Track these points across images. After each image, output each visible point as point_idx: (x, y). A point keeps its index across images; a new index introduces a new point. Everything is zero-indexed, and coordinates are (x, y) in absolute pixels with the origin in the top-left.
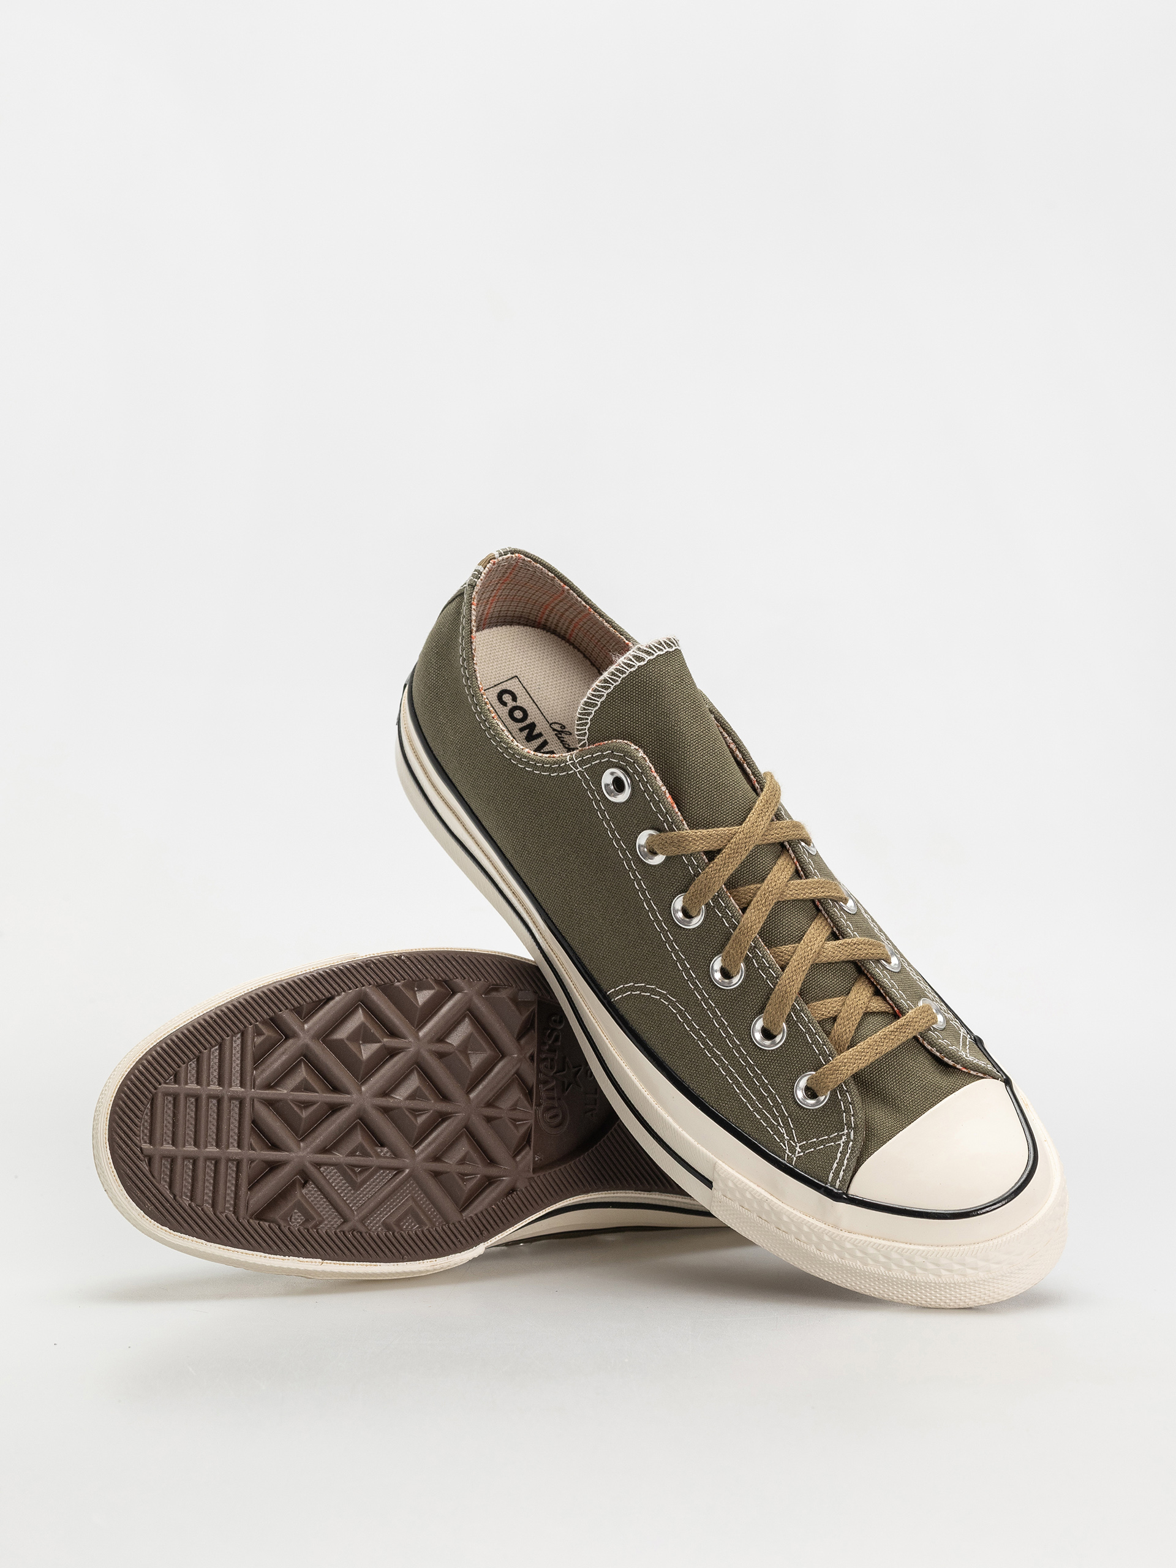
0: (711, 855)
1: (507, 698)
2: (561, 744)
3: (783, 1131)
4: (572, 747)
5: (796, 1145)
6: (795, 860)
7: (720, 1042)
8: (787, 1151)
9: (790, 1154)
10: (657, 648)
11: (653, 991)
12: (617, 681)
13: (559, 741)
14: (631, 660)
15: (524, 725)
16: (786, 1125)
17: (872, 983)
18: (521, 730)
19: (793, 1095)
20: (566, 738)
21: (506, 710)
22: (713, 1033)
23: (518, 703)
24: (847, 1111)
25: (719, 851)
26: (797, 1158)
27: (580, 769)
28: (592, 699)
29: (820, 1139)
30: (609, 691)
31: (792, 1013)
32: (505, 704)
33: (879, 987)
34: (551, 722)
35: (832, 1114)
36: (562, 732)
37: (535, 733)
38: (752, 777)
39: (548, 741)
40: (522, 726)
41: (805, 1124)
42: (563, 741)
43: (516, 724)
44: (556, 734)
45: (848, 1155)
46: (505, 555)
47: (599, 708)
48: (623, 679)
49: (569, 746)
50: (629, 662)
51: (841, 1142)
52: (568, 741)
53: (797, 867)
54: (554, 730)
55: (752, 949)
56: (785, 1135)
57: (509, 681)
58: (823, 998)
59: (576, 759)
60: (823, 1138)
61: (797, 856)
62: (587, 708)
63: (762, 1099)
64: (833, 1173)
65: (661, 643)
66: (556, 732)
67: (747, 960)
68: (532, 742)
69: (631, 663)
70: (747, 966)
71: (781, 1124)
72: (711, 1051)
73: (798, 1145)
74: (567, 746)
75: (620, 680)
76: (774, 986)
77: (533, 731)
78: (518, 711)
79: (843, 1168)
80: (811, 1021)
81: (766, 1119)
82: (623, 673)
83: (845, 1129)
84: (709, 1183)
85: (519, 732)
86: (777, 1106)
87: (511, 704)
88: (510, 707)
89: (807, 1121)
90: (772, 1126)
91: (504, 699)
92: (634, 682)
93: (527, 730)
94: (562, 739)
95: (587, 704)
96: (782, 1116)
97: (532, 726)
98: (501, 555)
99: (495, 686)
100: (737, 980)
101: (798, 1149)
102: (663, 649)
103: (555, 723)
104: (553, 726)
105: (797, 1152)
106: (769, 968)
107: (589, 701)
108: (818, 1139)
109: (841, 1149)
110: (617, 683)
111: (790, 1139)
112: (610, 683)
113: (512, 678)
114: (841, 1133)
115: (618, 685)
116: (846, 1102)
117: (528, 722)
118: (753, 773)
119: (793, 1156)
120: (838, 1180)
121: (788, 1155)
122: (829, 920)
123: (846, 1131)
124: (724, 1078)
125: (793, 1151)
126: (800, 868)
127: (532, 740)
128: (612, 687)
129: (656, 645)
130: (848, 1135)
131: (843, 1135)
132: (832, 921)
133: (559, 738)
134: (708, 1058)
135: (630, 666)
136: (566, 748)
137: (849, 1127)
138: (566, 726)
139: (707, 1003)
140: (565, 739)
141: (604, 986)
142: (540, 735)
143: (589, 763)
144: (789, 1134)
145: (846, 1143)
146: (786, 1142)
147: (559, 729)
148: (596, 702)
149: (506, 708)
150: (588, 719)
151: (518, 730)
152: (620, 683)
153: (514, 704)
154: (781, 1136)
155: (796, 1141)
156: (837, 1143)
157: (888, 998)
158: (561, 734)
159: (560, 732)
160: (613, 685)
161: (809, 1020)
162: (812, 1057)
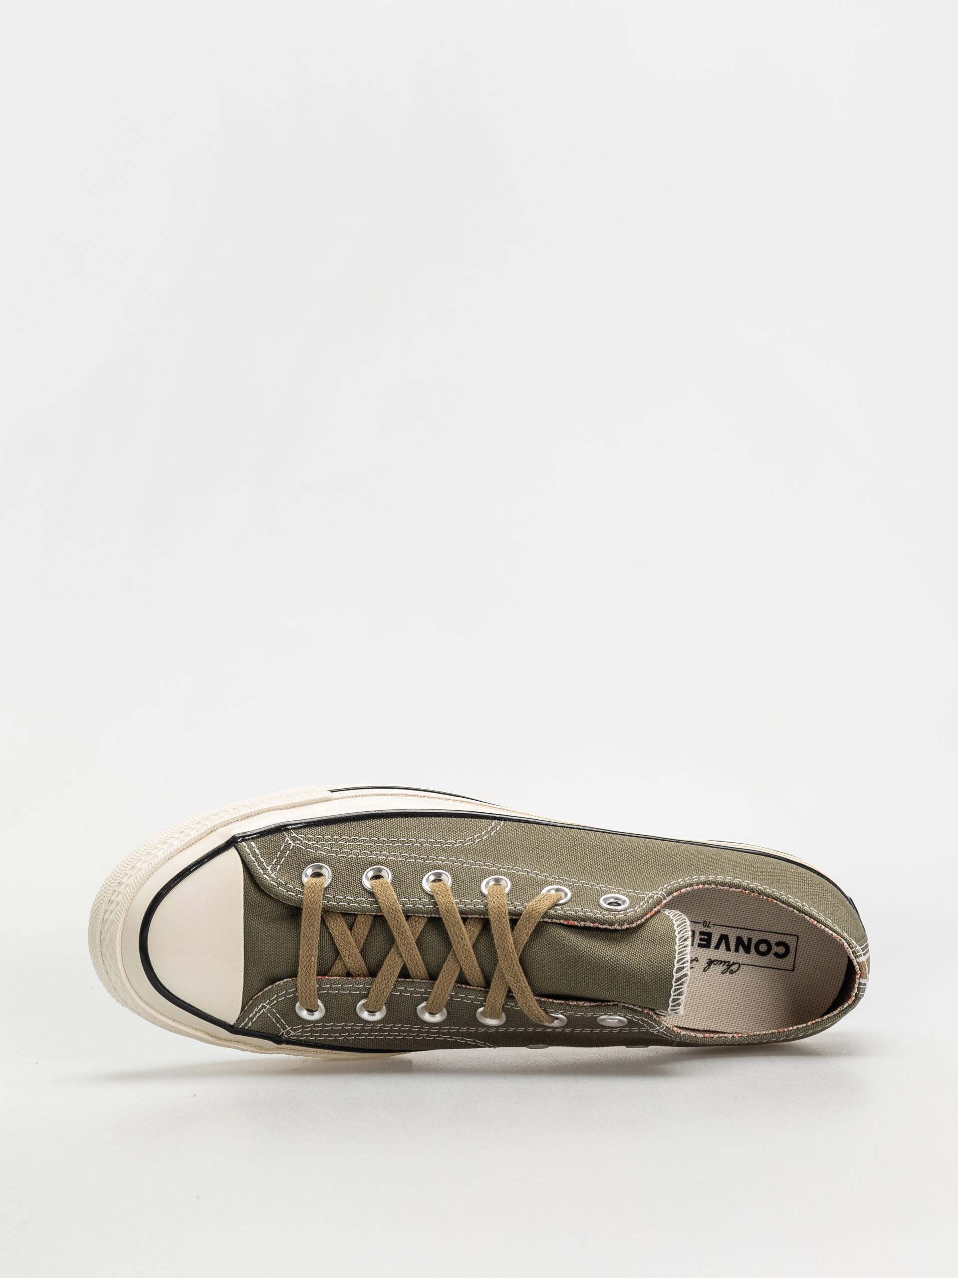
1: (781, 950)
2: (719, 959)
4: (712, 966)
6: (475, 988)
10: (678, 989)
13: (723, 960)
14: (683, 963)
15: (752, 945)
18: (750, 940)
20: (722, 968)
21: (773, 942)
23: (771, 955)
32: (778, 944)
34: (742, 967)
36: (729, 968)
37: (741, 948)
38: (551, 1000)
39: (729, 952)
40: (752, 943)
42: (721, 963)
43: (757, 940)
44: (729, 962)
45: (257, 865)
46: (858, 987)
49: (714, 964)
50: (683, 961)
52: (718, 967)
53: (470, 985)
54: (734, 964)
57: (792, 963)
65: (679, 995)
66: (731, 963)
68: (735, 940)
69: (681, 963)
74: (715, 962)
77: (743, 948)
78: (766, 949)
79: (252, 856)
85: (749, 936)
87: (775, 949)
88: (773, 946)
91: (782, 947)
93: (746, 944)
94: (723, 964)
97: (747, 950)
98: (860, 984)
99: (796, 949)
102: (675, 994)
103: (738, 969)
104: (737, 966)
105: (289, 840)
113: (794, 967)
117: (753, 950)
120: (248, 850)
126: (468, 987)
127: (736, 941)
129: (681, 990)
133: (725, 962)
136: (714, 961)
138: (731, 975)
140: (721, 965)
142: (737, 950)
147: (732, 968)
149: (775, 943)
151: (751, 937)
153: (773, 951)
158: (727, 966)
159: (730, 966)
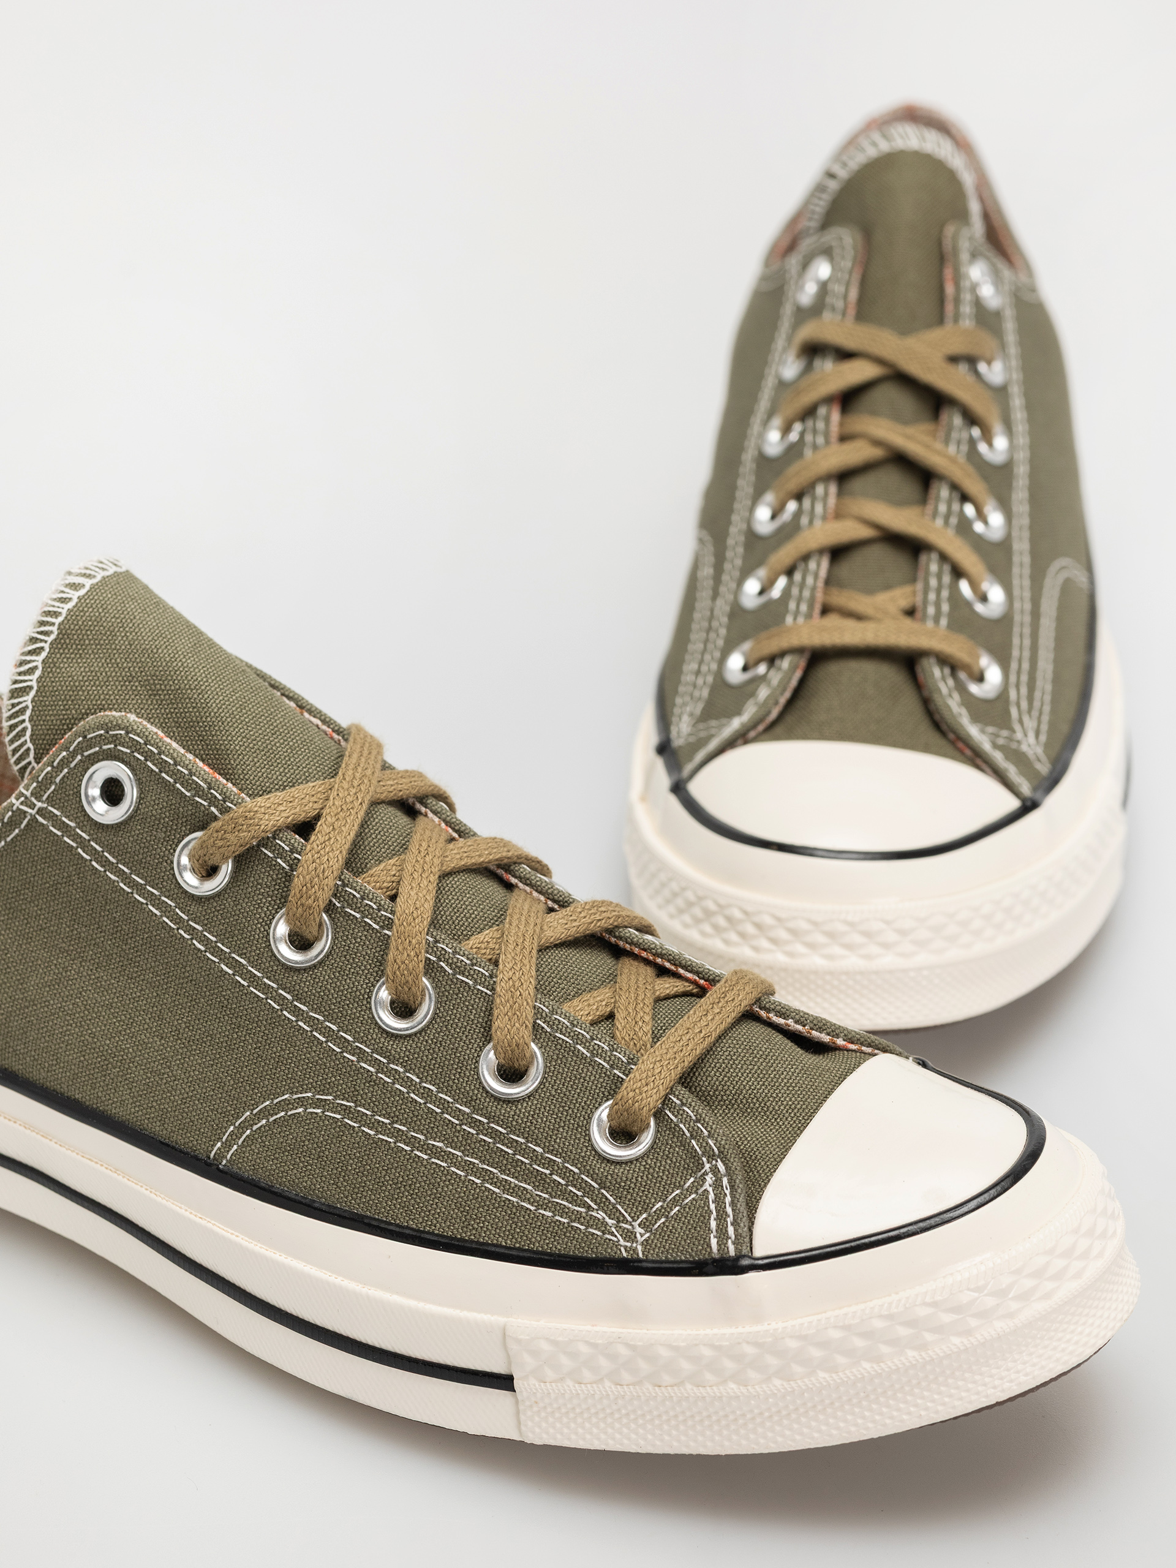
0: (305, 828)
3: (601, 1215)
5: (632, 1226)
7: (433, 1126)
8: (622, 1242)
9: (629, 1244)
11: (287, 1105)
12: (52, 632)
16: (602, 1204)
17: (647, 962)
19: (594, 1149)
22: (416, 1117)
24: (695, 1134)
25: (318, 817)
26: (642, 1244)
27: (39, 805)
28: (21, 681)
29: (669, 1199)
30: (44, 655)
31: (538, 1021)
33: (659, 960)
35: (671, 1150)
41: (632, 1185)
45: (728, 1199)
47: (37, 691)
48: (60, 625)
51: (706, 1186)
55: (431, 948)
56: (607, 1219)
58: (578, 994)
59: (27, 790)
60: (674, 1195)
61: (444, 816)
62: (16, 701)
63: (541, 1182)
64: (715, 1237)
67: (430, 969)
70: (432, 980)
71: (592, 1205)
72: (424, 1147)
73: (636, 1224)
75: (55, 629)
76: (493, 989)
79: (730, 1220)
80: (575, 1023)
81: (563, 1211)
82: (56, 614)
83: (705, 1163)
84: (504, 1382)
86: (574, 1180)
89: (634, 1180)
90: (578, 1217)
92: (80, 623)
95: (16, 695)
96: (588, 1191)
100: (426, 1010)
101: (639, 1230)
105: (638, 1235)
106: (473, 965)
107: (17, 686)
108: (664, 1201)
109: (711, 1196)
110: (53, 637)
111: (618, 1222)
112: (42, 641)
114: (700, 1174)
115: (55, 640)
116: (687, 1120)
118: (324, 722)
119: (634, 1245)
120: (730, 1241)
121: (626, 1247)
122: (535, 894)
123: (707, 1166)
124: (464, 1183)
125: (630, 1236)
128: (47, 646)
130: (715, 1170)
131: (706, 1173)
132: (540, 892)
134: (425, 1163)
135: (63, 600)
137: (711, 1157)
139: (389, 1072)
141: (199, 1148)
143: (51, 784)
144: (613, 1213)
145: (717, 1184)
146: (613, 1230)
148: (29, 683)
150: (24, 721)
152: (58, 634)
154: (602, 1225)
155: (629, 1219)
156: (700, 1191)
157: (681, 971)
160: (46, 642)
161: (572, 1023)
162: (600, 1077)
